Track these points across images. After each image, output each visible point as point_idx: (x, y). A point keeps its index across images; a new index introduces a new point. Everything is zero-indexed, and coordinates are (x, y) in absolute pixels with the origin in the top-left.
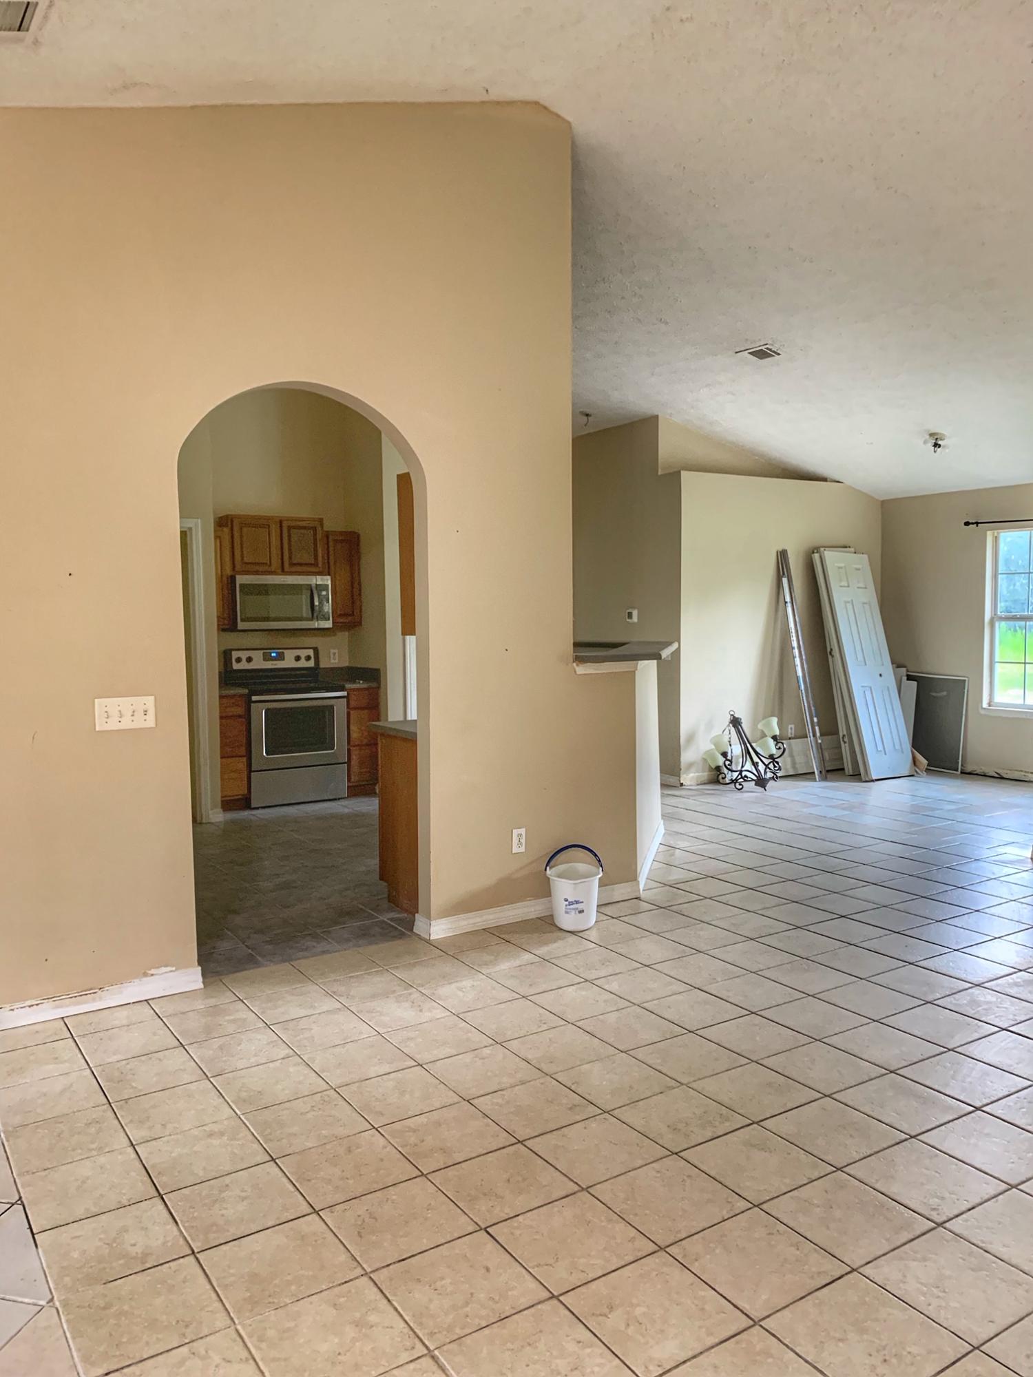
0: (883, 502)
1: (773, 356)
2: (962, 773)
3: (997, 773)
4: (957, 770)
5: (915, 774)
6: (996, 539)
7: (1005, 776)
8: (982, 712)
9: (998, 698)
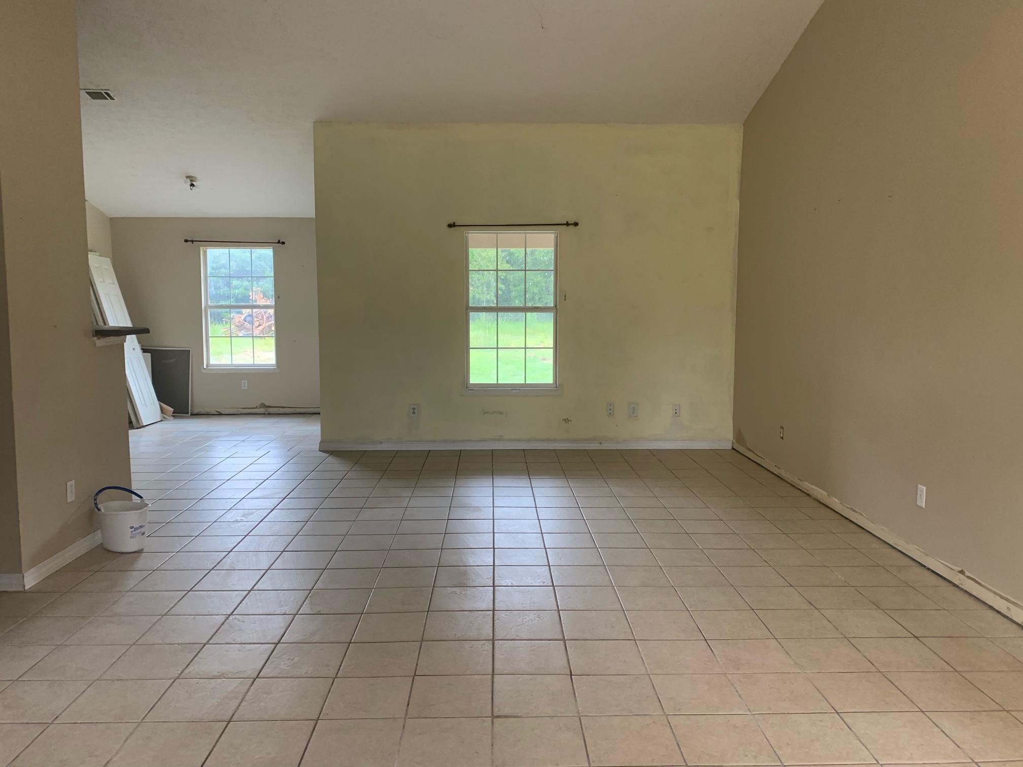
0: (112, 219)
1: (107, 99)
2: (192, 415)
3: (218, 412)
4: (188, 413)
5: (163, 419)
6: (205, 253)
7: (223, 413)
8: (204, 371)
9: (212, 362)
